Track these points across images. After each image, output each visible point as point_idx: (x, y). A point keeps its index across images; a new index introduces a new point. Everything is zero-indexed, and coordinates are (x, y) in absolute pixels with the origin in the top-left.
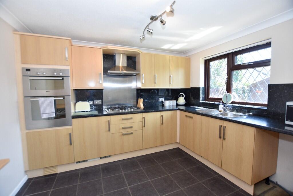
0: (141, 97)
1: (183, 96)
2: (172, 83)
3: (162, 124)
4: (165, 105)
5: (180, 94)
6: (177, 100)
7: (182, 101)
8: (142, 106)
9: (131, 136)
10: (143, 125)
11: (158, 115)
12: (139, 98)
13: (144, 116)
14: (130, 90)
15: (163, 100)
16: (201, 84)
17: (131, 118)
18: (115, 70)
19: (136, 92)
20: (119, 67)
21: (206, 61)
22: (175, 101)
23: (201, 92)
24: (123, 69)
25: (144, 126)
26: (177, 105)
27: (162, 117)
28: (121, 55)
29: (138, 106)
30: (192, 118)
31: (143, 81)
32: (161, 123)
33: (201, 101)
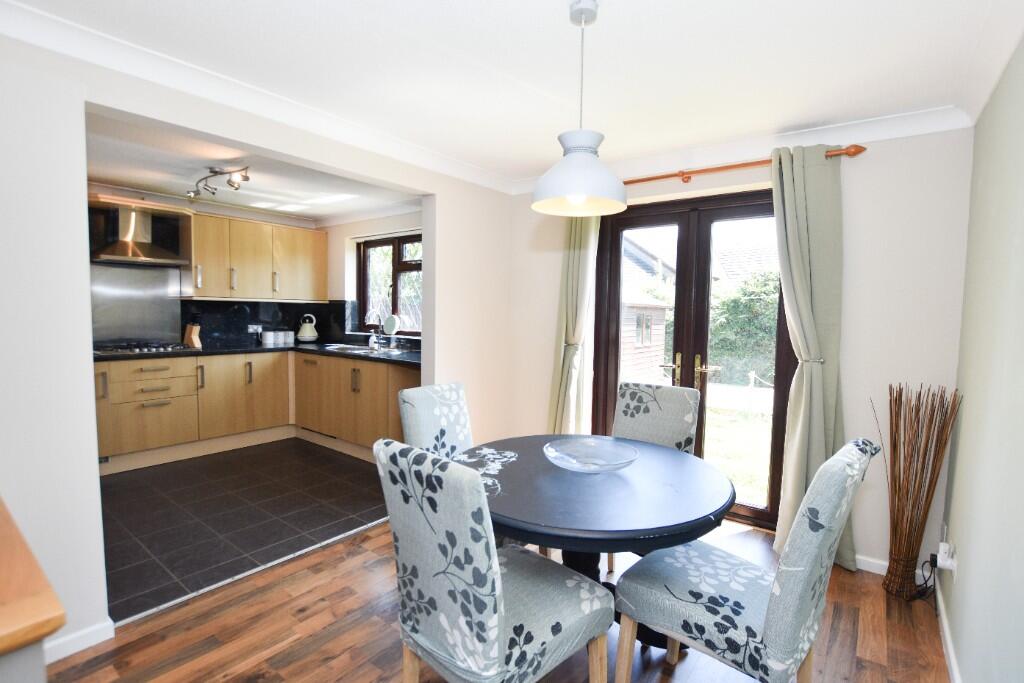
0: (194, 321)
1: (311, 321)
2: (277, 289)
3: (250, 381)
4: (264, 342)
5: (306, 315)
6: (296, 330)
7: (308, 332)
8: (197, 344)
9: (165, 408)
10: (199, 384)
11: (238, 361)
12: (187, 323)
13: (199, 364)
14: (162, 302)
15: (260, 330)
16: (350, 295)
17: (167, 369)
18: (113, 253)
19: (178, 310)
20: (125, 244)
21: (358, 245)
22: (292, 334)
23: (348, 312)
24: (139, 252)
25: (202, 386)
26: (297, 341)
27: (248, 367)
28: (133, 215)
29: (185, 342)
30: (314, 363)
31: (199, 280)
32: (248, 379)
33: (347, 333)
